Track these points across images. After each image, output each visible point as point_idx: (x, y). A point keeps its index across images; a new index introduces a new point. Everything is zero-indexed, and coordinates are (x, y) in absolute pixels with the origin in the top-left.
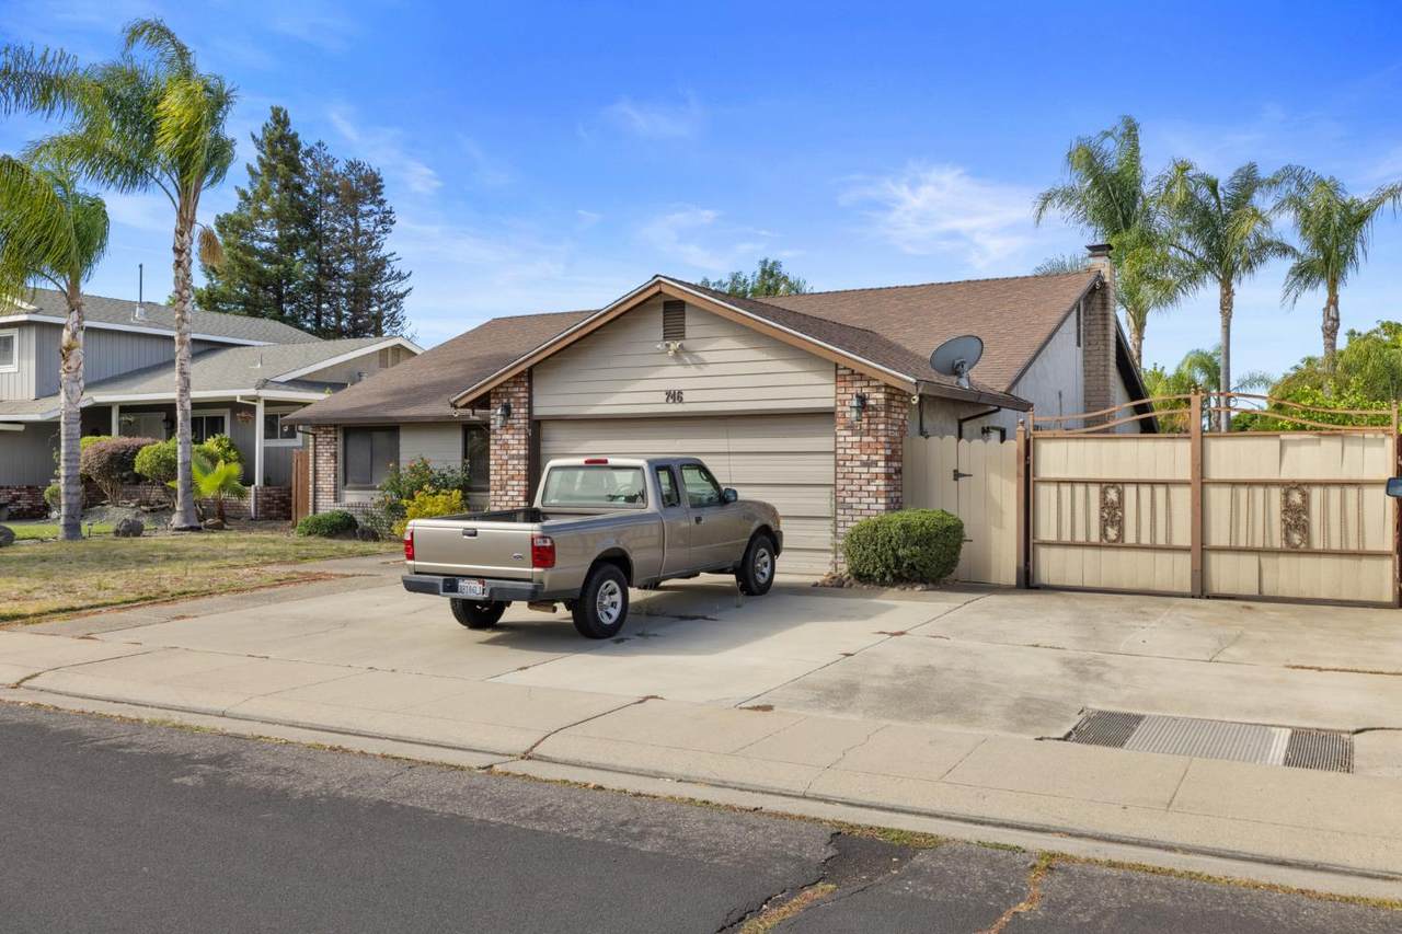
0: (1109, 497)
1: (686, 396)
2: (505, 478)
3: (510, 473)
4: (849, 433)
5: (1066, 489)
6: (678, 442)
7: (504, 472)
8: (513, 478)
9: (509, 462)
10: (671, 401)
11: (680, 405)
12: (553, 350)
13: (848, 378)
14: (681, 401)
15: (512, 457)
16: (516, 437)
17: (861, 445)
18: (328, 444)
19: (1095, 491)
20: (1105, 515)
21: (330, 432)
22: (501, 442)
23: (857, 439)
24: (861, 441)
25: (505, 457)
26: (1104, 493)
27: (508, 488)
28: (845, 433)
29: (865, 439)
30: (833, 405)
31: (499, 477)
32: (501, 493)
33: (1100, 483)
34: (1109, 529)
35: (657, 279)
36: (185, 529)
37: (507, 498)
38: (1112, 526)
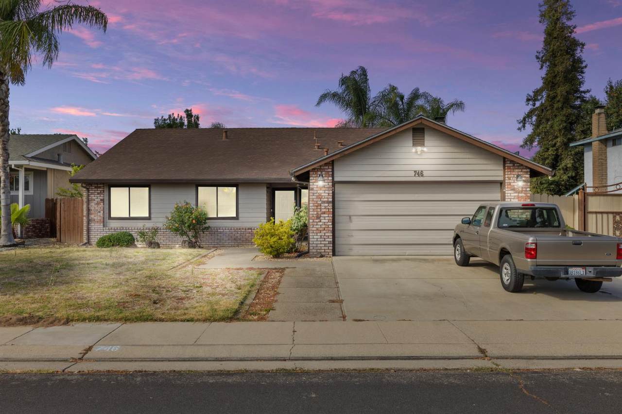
0: (617, 219)
1: (425, 173)
2: (320, 213)
3: (324, 210)
4: (512, 192)
5: (599, 216)
6: (416, 195)
7: (319, 210)
8: (324, 213)
9: (322, 205)
10: (417, 175)
11: (422, 177)
12: (358, 148)
13: (511, 168)
14: (422, 176)
15: (324, 202)
16: (326, 192)
17: (518, 197)
18: (98, 194)
19: (611, 216)
20: (616, 226)
21: (100, 187)
22: (317, 194)
23: (516, 194)
24: (518, 196)
25: (320, 202)
26: (614, 217)
27: (322, 218)
28: (510, 192)
29: (520, 195)
30: (503, 179)
31: (316, 213)
32: (317, 221)
33: (612, 213)
34: (616, 231)
35: (420, 117)
36: (10, 246)
37: (321, 223)
38: (618, 230)
